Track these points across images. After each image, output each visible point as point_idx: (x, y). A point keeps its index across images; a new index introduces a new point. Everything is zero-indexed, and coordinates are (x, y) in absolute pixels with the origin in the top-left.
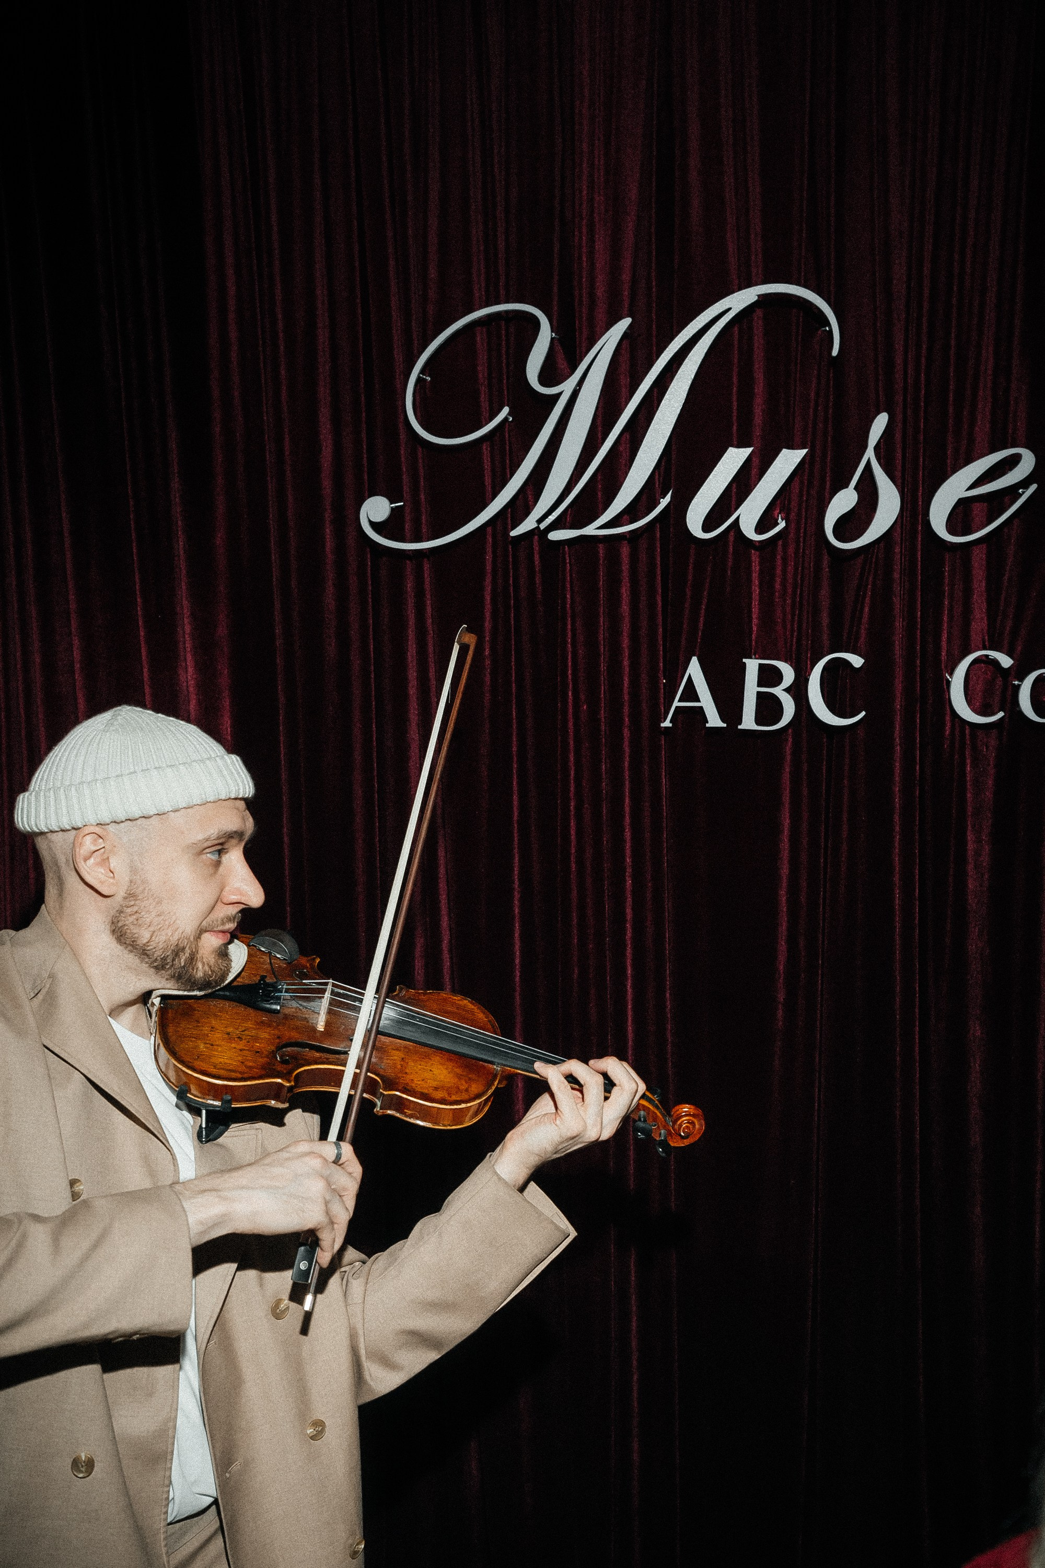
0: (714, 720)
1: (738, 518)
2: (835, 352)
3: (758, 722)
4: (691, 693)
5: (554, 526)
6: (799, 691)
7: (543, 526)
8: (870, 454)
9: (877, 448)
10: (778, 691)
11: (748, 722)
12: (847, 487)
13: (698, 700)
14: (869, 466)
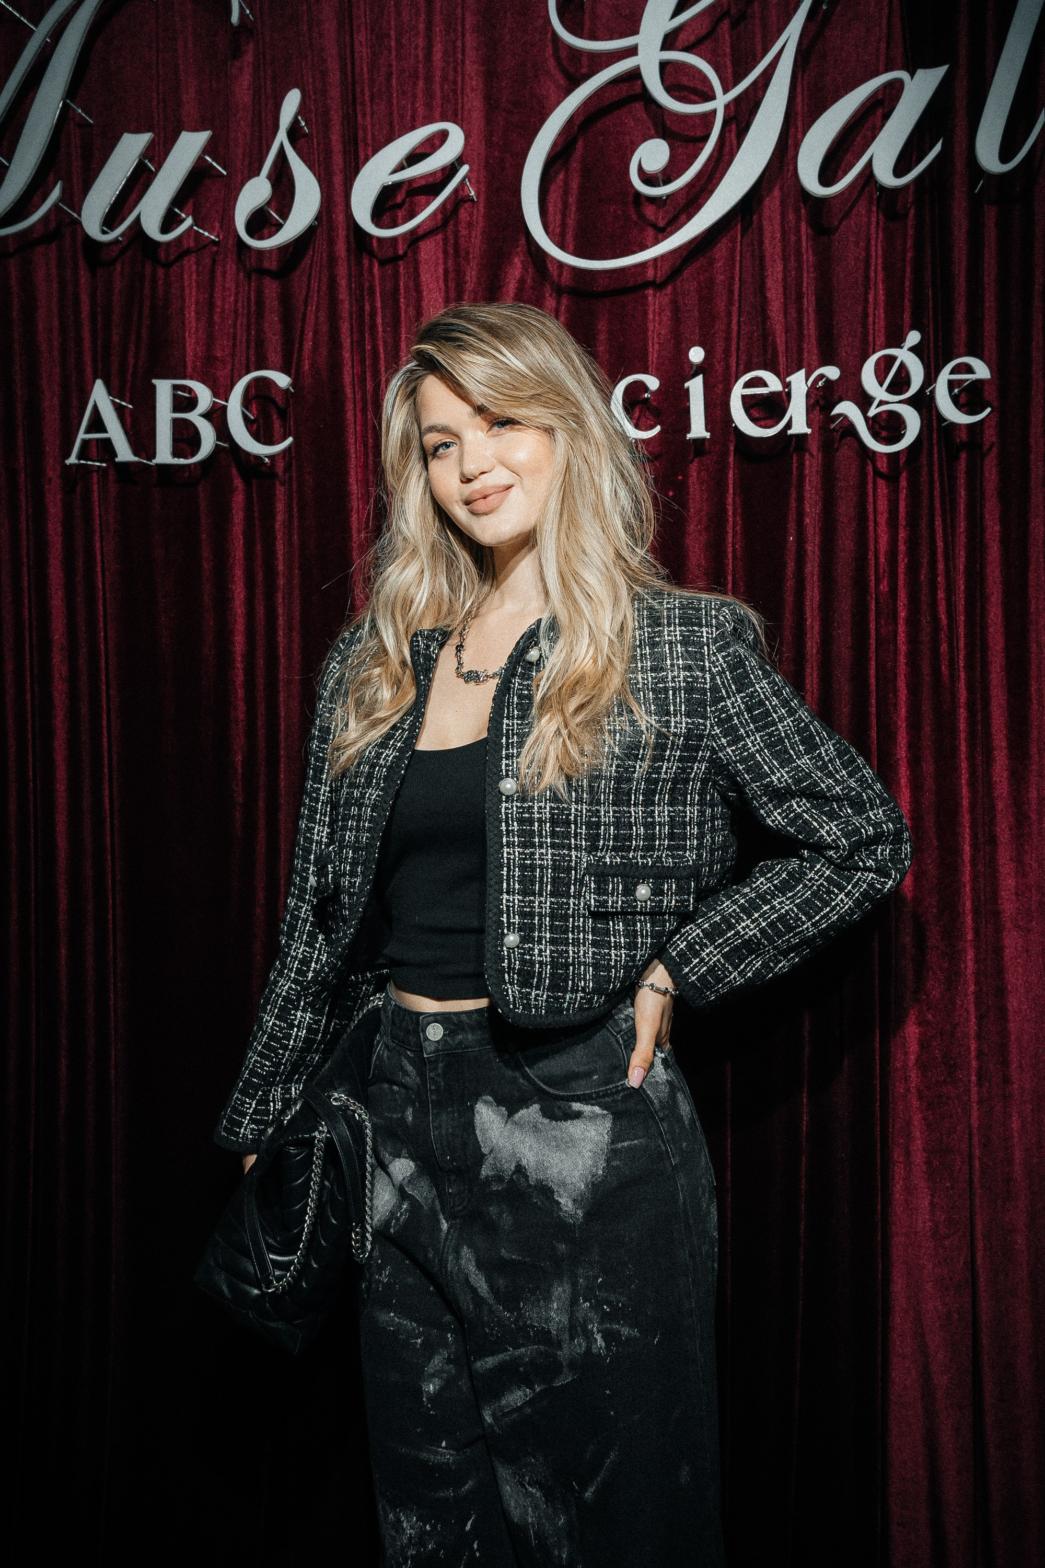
0: (124, 453)
1: (138, 218)
2: (234, 20)
3: (175, 454)
4: (97, 424)
6: (217, 416)
8: (282, 136)
10: (194, 417)
11: (164, 454)
12: (256, 175)
13: (105, 431)
14: (281, 151)
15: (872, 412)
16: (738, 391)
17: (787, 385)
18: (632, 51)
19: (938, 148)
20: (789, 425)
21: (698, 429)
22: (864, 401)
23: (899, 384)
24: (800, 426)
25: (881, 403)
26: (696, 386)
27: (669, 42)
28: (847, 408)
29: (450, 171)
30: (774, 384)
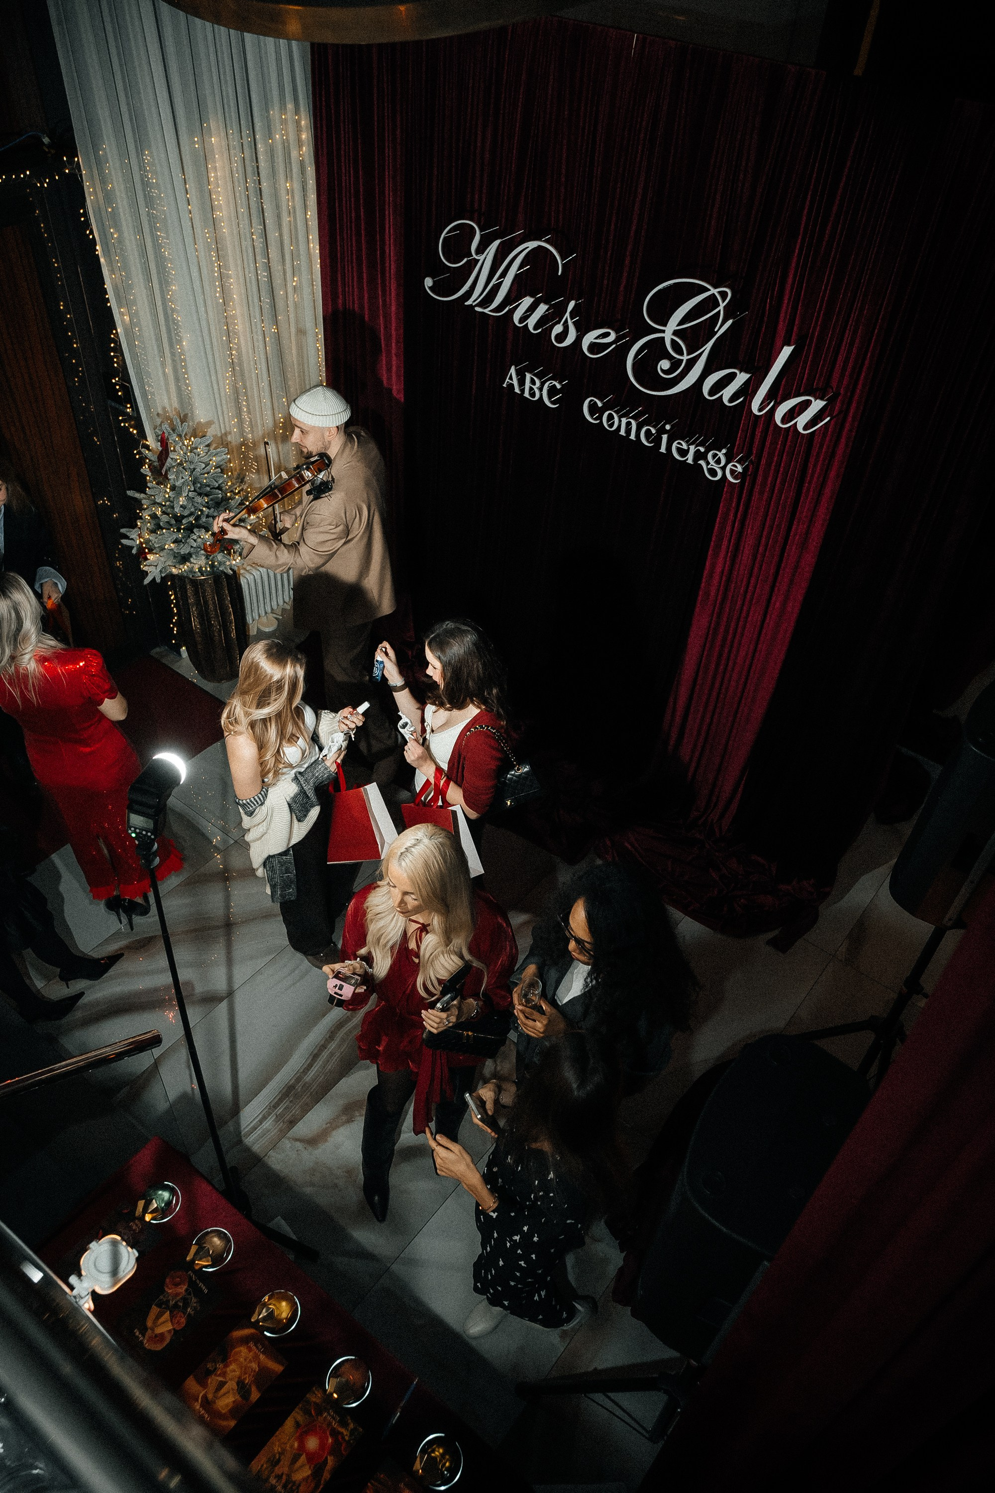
0: (517, 390)
1: (527, 323)
2: (560, 274)
3: (529, 396)
4: (511, 378)
5: (477, 305)
6: (541, 389)
7: (474, 304)
8: (567, 315)
9: (571, 313)
10: (535, 388)
11: (527, 394)
12: (560, 323)
13: (513, 381)
14: (567, 319)
15: (709, 467)
16: (675, 445)
17: (689, 448)
18: (663, 331)
19: (741, 399)
20: (687, 459)
21: (663, 450)
22: (708, 463)
23: (718, 462)
24: (690, 461)
25: (712, 465)
26: (665, 437)
27: (675, 333)
28: (702, 462)
29: (610, 344)
30: (685, 446)
